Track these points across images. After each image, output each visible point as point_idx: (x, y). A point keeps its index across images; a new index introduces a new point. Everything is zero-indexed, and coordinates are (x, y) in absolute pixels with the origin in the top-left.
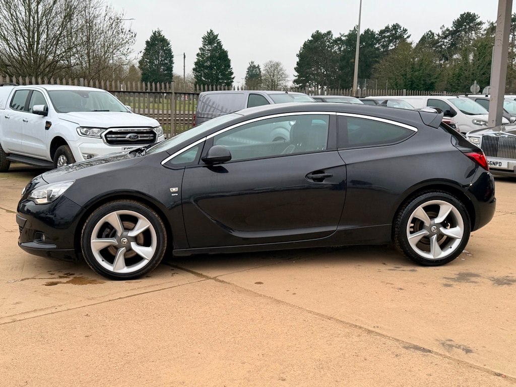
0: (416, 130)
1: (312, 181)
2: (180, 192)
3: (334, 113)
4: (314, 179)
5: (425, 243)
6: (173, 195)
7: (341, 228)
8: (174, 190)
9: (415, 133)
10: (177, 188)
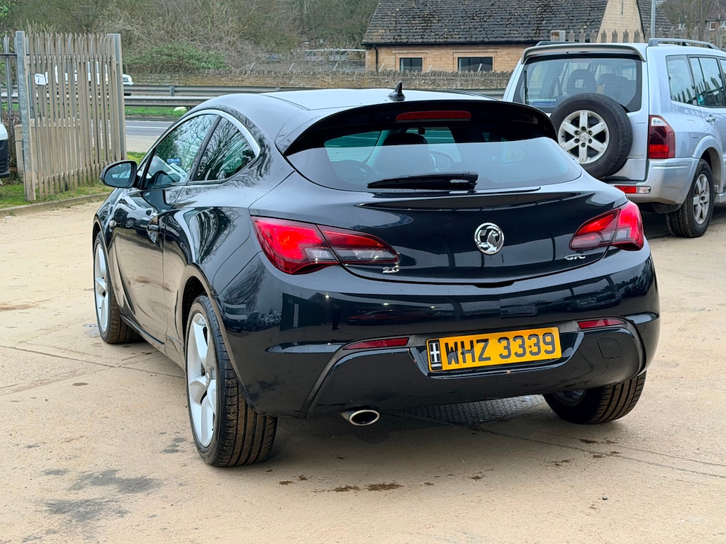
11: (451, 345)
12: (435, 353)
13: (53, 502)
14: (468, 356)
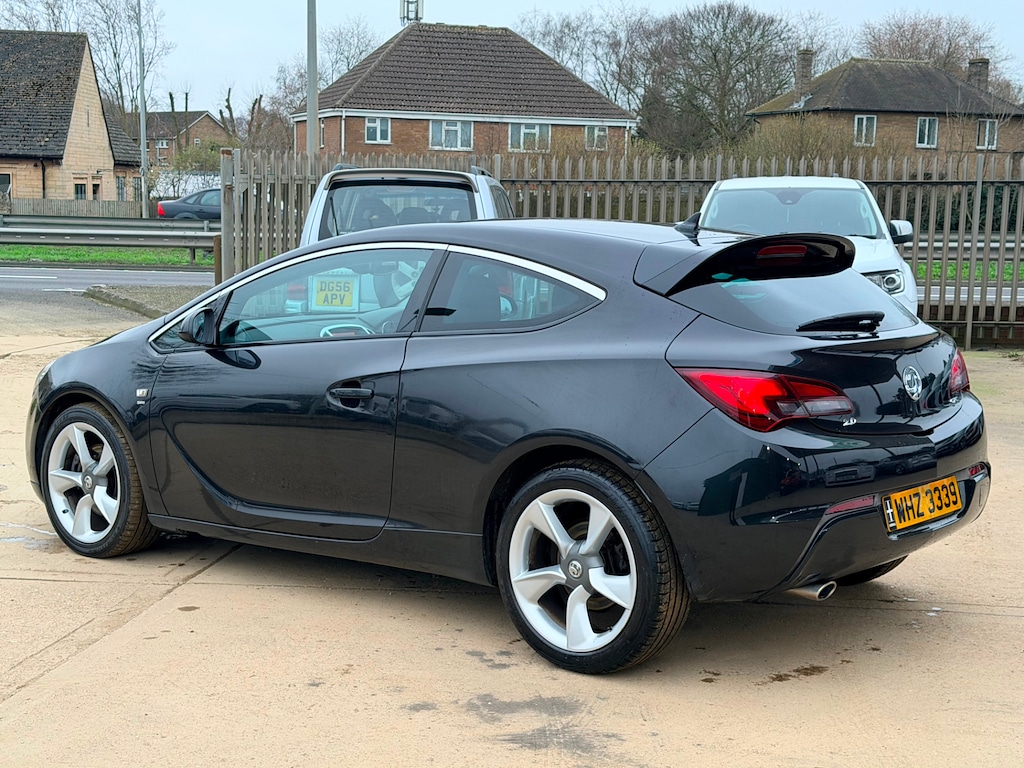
0: (600, 294)
1: (340, 405)
2: (149, 399)
3: (444, 247)
4: (346, 401)
5: (555, 602)
6: (139, 403)
7: (390, 526)
8: (140, 392)
9: (598, 302)
10: (145, 391)
11: (899, 502)
12: (890, 511)
13: (506, 738)
14: (910, 511)
